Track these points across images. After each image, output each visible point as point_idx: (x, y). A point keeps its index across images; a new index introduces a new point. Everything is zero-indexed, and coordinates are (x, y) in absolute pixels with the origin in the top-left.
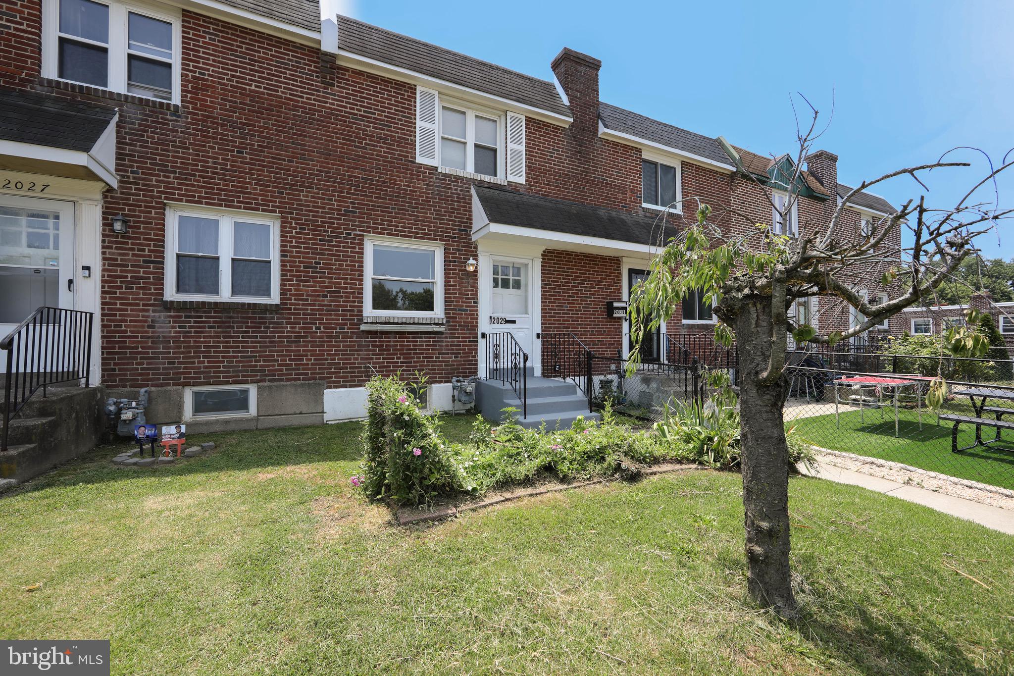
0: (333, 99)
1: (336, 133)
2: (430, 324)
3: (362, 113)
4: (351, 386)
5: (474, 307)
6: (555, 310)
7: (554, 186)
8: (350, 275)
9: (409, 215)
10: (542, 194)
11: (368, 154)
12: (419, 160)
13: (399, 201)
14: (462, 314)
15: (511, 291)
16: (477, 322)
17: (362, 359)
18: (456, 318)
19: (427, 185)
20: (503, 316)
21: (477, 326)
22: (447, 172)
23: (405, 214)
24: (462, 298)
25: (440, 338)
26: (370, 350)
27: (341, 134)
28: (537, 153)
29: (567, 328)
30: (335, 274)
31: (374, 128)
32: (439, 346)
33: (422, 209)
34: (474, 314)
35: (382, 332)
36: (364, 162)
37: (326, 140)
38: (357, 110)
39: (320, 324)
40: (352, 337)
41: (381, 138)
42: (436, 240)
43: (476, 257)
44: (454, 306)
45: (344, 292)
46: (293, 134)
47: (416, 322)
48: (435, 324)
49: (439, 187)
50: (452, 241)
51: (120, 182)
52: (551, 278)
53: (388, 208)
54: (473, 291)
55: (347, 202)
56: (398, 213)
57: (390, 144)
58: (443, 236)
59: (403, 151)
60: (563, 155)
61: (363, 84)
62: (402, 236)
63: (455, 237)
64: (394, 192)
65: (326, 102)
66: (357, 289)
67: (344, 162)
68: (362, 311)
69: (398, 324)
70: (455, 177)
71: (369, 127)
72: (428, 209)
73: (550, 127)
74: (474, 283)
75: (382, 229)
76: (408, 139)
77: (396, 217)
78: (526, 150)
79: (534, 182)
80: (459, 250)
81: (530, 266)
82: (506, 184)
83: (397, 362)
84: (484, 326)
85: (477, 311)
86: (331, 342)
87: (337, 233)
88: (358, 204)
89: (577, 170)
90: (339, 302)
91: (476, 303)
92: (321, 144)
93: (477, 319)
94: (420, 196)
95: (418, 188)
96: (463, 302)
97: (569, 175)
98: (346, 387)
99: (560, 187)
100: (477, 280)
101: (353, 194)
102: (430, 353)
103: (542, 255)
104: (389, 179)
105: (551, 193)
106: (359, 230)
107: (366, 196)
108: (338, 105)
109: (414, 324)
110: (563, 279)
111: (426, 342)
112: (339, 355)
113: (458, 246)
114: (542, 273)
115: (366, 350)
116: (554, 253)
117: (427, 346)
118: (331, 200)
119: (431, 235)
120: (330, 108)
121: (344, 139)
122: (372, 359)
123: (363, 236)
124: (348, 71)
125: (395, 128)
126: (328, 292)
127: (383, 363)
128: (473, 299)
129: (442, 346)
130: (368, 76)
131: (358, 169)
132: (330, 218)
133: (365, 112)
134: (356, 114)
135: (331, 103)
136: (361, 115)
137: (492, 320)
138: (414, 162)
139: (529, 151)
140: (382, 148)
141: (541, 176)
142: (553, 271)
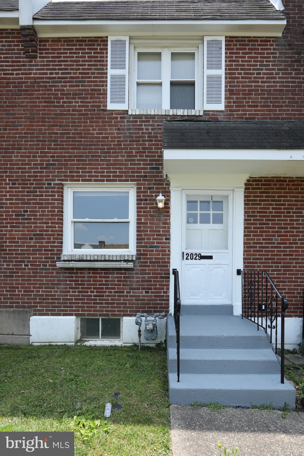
0: (37, 69)
1: (39, 98)
2: (120, 261)
3: (60, 75)
4: (52, 315)
5: (166, 243)
6: (262, 243)
7: (261, 106)
8: (50, 219)
9: (102, 160)
10: (246, 118)
11: (65, 111)
12: (111, 106)
13: (92, 149)
14: (153, 251)
15: (211, 226)
16: (169, 259)
17: (60, 292)
18: (147, 255)
19: (119, 129)
20: (198, 252)
21: (169, 262)
22: (137, 113)
23: (97, 160)
24: (154, 235)
25: (131, 274)
26: (68, 284)
27: (43, 98)
28: (241, 74)
29: (277, 263)
30: (39, 219)
31: (71, 86)
32: (130, 281)
33: (113, 153)
34: (165, 251)
35: (78, 269)
36: (61, 118)
37: (31, 106)
38: (56, 74)
39: (28, 262)
40: (52, 273)
41: (76, 94)
42: (127, 181)
43: (167, 194)
44: (145, 243)
45: (46, 235)
46: (7, 106)
47: (107, 258)
48: (125, 261)
49: (130, 129)
50: (143, 180)
52: (257, 208)
53: (83, 156)
54: (165, 227)
55: (48, 157)
56: (92, 160)
57: (84, 98)
58: (134, 176)
59: (95, 102)
60: (274, 69)
61: (60, 49)
62: (95, 181)
63: (146, 176)
64: (87, 141)
65: (30, 74)
66: (57, 231)
67: (46, 122)
68: (61, 251)
69: (90, 261)
70: (147, 116)
71: (66, 86)
72: (119, 152)
73: (257, 41)
74: (166, 219)
75: (77, 176)
76: (100, 90)
77: (89, 164)
78: (226, 74)
79: (236, 106)
80: (150, 188)
81: (230, 197)
82: (201, 114)
83: (91, 296)
84: (175, 262)
85: (169, 247)
86: (36, 277)
87: (40, 185)
88: (57, 157)
89: (294, 82)
90: (42, 243)
91: (169, 239)
92: (28, 110)
93: (169, 255)
94: (112, 141)
95: (110, 134)
96: (154, 239)
97: (283, 90)
98: (48, 315)
99: (269, 106)
100: (169, 216)
101: (53, 149)
102: (121, 289)
103: (246, 184)
104: (83, 130)
105: (257, 115)
106: (58, 180)
107: (64, 149)
108: (40, 74)
109: (105, 261)
110: (273, 209)
111: (117, 277)
112: (42, 288)
113: (149, 184)
114: (245, 204)
115: (64, 284)
116: (261, 181)
117: (118, 281)
118: (35, 157)
119: (122, 176)
120: (34, 78)
121: (45, 102)
122: (69, 292)
123: (63, 185)
124: (48, 41)
125: (88, 82)
126: (34, 235)
127: (79, 296)
128: (165, 235)
129: (133, 281)
130: (65, 41)
131: (57, 126)
132: (34, 172)
133: (62, 74)
134: (55, 78)
135: (35, 73)
136: (59, 78)
137: (185, 257)
138: (106, 110)
139: (230, 74)
140: (77, 103)
141: (245, 98)
142: (260, 201)
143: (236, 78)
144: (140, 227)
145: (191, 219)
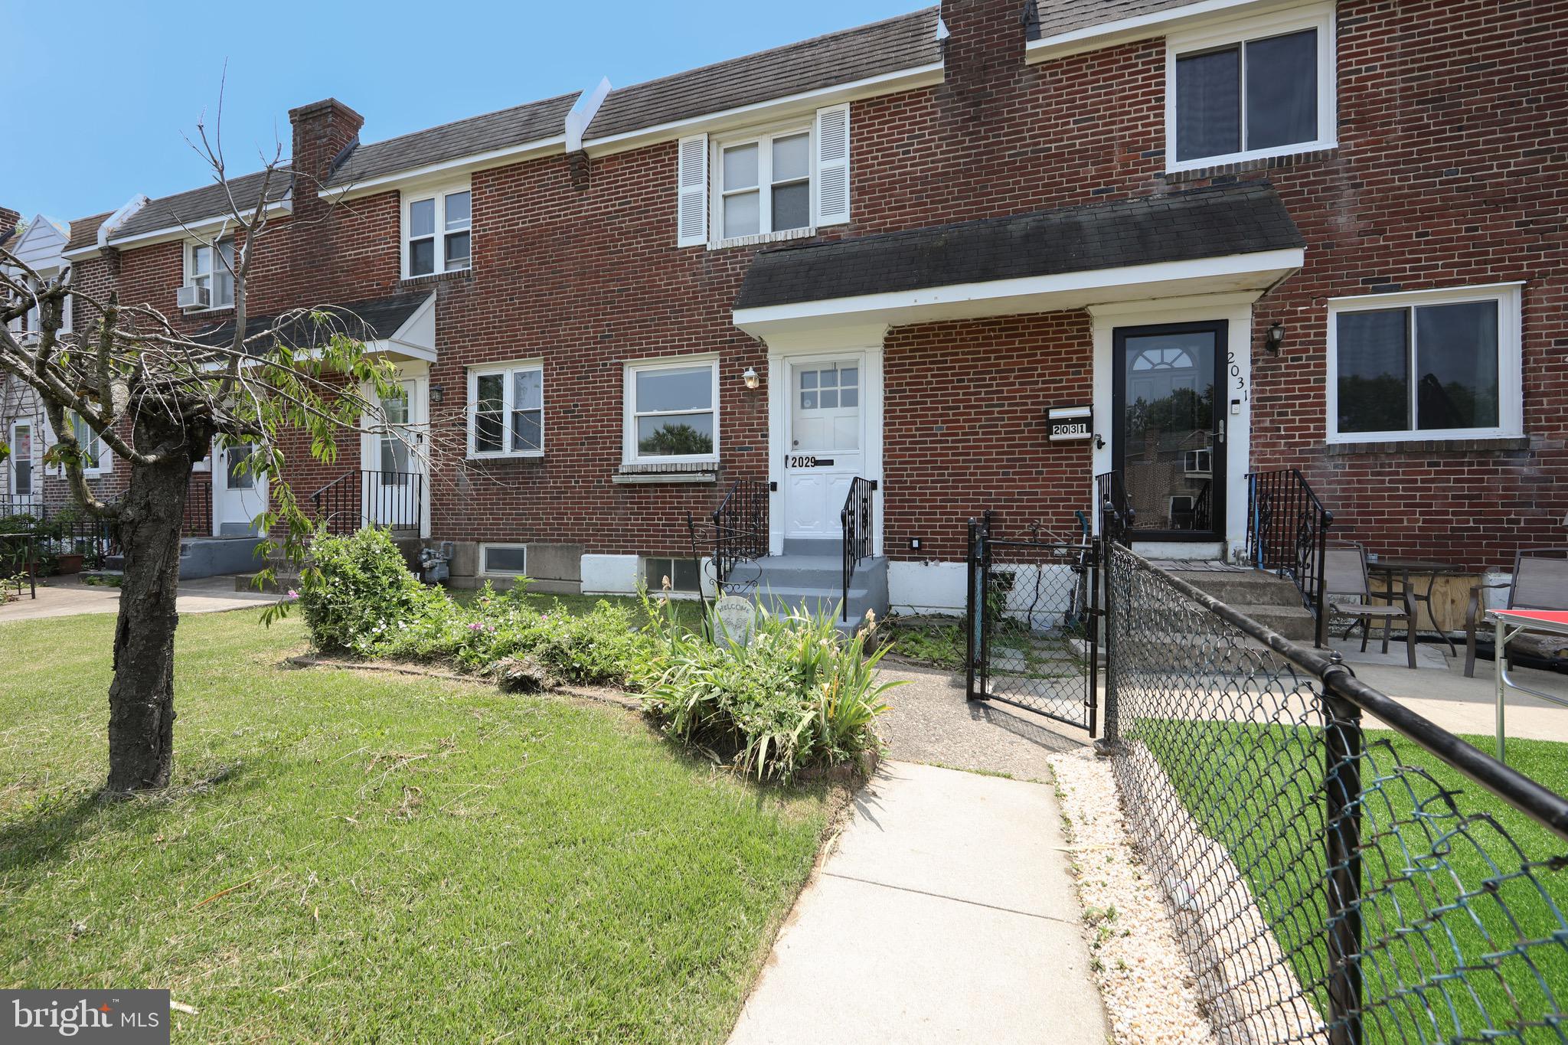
0: (589, 204)
1: (591, 245)
2: (697, 472)
3: (617, 208)
4: (609, 553)
5: (763, 442)
6: (914, 436)
7: (911, 206)
8: (606, 415)
9: (671, 324)
10: (886, 230)
11: (624, 257)
12: (683, 242)
13: (659, 308)
14: (743, 455)
15: (840, 410)
16: (767, 466)
17: (619, 519)
18: (734, 461)
19: (694, 274)
20: (809, 453)
21: (767, 472)
22: (719, 247)
23: (666, 324)
24: (745, 431)
25: (712, 491)
26: (628, 509)
27: (596, 243)
28: (876, 158)
29: (940, 468)
30: (592, 416)
31: (630, 220)
32: (711, 503)
33: (687, 310)
34: (761, 454)
35: (641, 485)
36: (619, 269)
37: (582, 257)
38: (614, 205)
39: (579, 477)
40: (608, 492)
41: (638, 231)
42: (706, 350)
43: (762, 365)
44: (732, 443)
45: (601, 438)
46: (553, 262)
47: (679, 469)
48: (704, 472)
49: (709, 272)
50: (729, 348)
51: (439, 355)
52: (905, 378)
53: (646, 321)
54: (761, 418)
55: (602, 326)
56: (658, 325)
57: (648, 235)
58: (716, 343)
59: (663, 239)
60: (933, 140)
61: (617, 170)
62: (663, 354)
63: (733, 341)
64: (653, 298)
65: (581, 212)
66: (614, 431)
67: (599, 277)
68: (621, 459)
69: (656, 473)
70: (733, 249)
71: (624, 222)
72: (695, 309)
73: (904, 98)
74: (762, 406)
75: (640, 350)
76: (669, 220)
77: (656, 331)
78: (852, 162)
79: (870, 213)
80: (738, 359)
81: (859, 363)
82: (813, 234)
83: (658, 525)
84: (776, 472)
85: (767, 448)
86: (588, 498)
87: (593, 367)
88: (614, 324)
89: (969, 155)
90: (596, 449)
91: (766, 436)
92: (577, 263)
93: (767, 460)
94: (685, 293)
95: (682, 282)
96: (744, 437)
97: (947, 173)
98: (603, 552)
99: (925, 204)
100: (767, 400)
101: (609, 314)
102: (698, 514)
103: (886, 339)
104: (647, 282)
105: (905, 221)
106: (616, 358)
107: (623, 312)
108: (592, 210)
109: (676, 472)
110: (933, 376)
111: (693, 497)
112: (596, 514)
113: (738, 353)
114: (886, 372)
115: (624, 509)
116: (912, 331)
117: (695, 503)
118: (587, 328)
119: (699, 344)
120: (585, 217)
121: (599, 249)
122: (630, 519)
123: (622, 364)
124: (602, 161)
125: (654, 210)
126: (586, 438)
127: (642, 525)
128: (761, 430)
129: (715, 503)
130: (623, 157)
131: (613, 280)
132: (586, 350)
133: (620, 204)
134: (610, 212)
135: (586, 209)
136: (616, 211)
137: (790, 462)
138: (676, 249)
139: (859, 161)
140: (639, 244)
141: (884, 197)
142: (911, 364)
143: (868, 166)
144: (725, 420)
145: (806, 400)
